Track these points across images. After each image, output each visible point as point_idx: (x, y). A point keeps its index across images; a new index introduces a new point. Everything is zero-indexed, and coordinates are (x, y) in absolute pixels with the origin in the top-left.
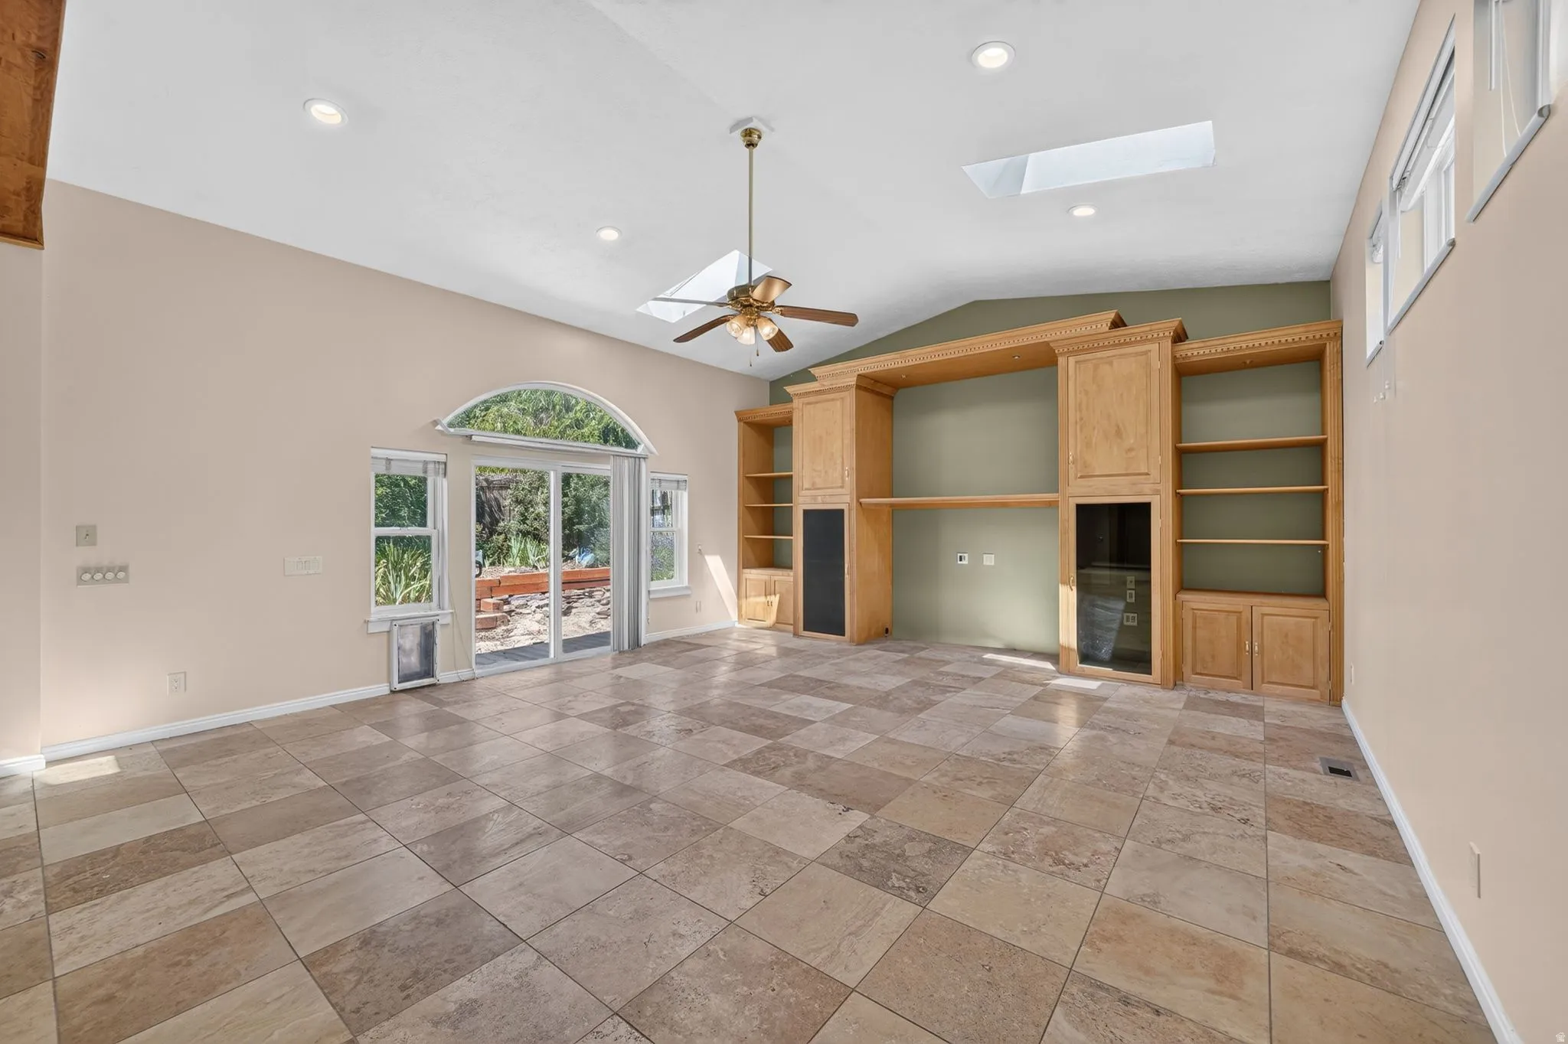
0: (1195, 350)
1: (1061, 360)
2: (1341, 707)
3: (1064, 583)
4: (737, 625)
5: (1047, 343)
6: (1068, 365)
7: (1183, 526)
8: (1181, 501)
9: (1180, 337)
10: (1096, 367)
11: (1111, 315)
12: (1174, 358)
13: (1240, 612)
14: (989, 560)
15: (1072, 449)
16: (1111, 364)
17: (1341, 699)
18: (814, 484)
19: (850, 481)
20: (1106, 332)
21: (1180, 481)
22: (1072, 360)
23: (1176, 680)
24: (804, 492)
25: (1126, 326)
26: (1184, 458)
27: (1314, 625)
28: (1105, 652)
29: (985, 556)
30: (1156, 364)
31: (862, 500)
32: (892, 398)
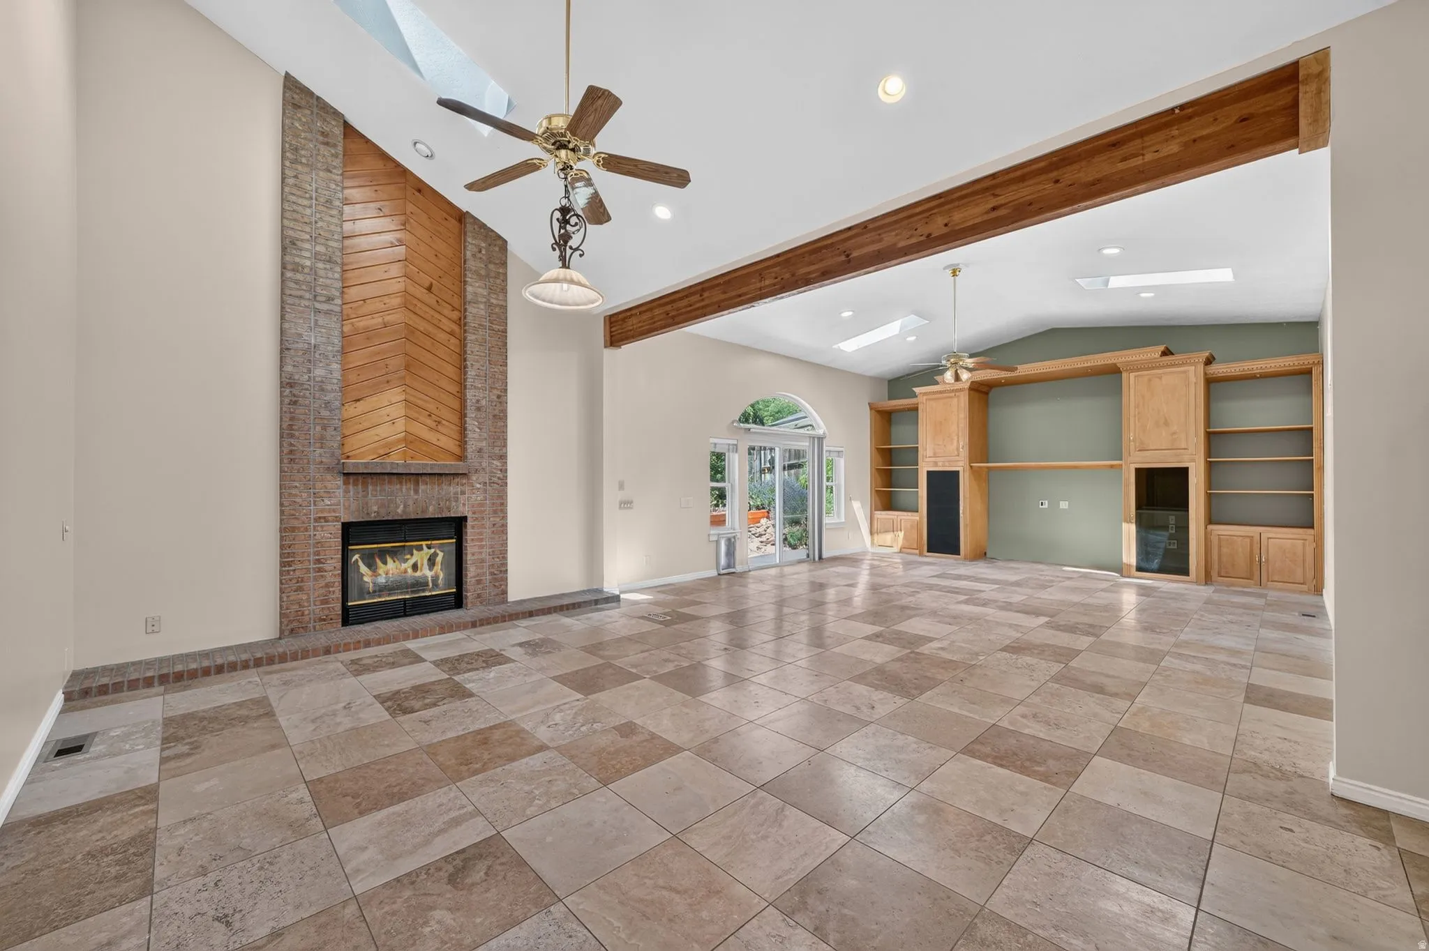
0: (1218, 369)
1: (1124, 375)
2: (1322, 595)
3: (1126, 521)
4: (870, 550)
5: (1115, 364)
6: (1129, 379)
7: (1210, 483)
8: (1210, 466)
9: (1209, 361)
10: (1150, 380)
11: (1162, 348)
12: (1205, 374)
13: (1252, 537)
14: (1064, 505)
15: (1131, 434)
16: (1160, 378)
17: (1322, 591)
18: (935, 454)
19: (964, 453)
20: (1157, 358)
21: (1209, 452)
22: (1132, 375)
23: (1208, 579)
24: (928, 460)
25: (1173, 354)
26: (1213, 439)
27: (1304, 545)
28: (1155, 564)
29: (1061, 502)
30: (1193, 379)
31: (972, 464)
32: (987, 393)
